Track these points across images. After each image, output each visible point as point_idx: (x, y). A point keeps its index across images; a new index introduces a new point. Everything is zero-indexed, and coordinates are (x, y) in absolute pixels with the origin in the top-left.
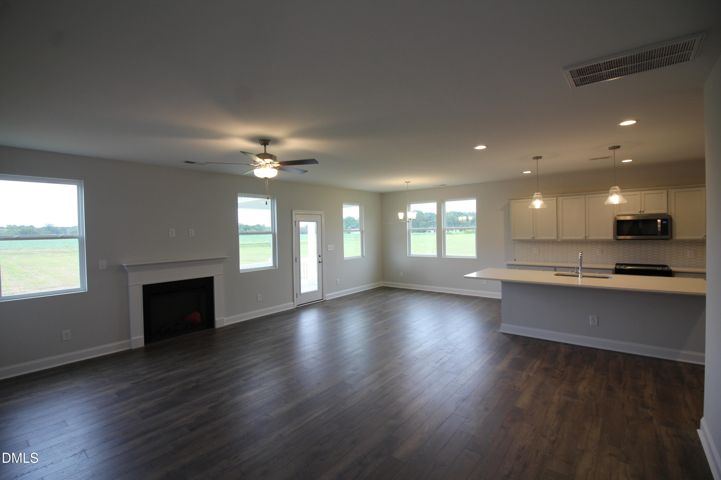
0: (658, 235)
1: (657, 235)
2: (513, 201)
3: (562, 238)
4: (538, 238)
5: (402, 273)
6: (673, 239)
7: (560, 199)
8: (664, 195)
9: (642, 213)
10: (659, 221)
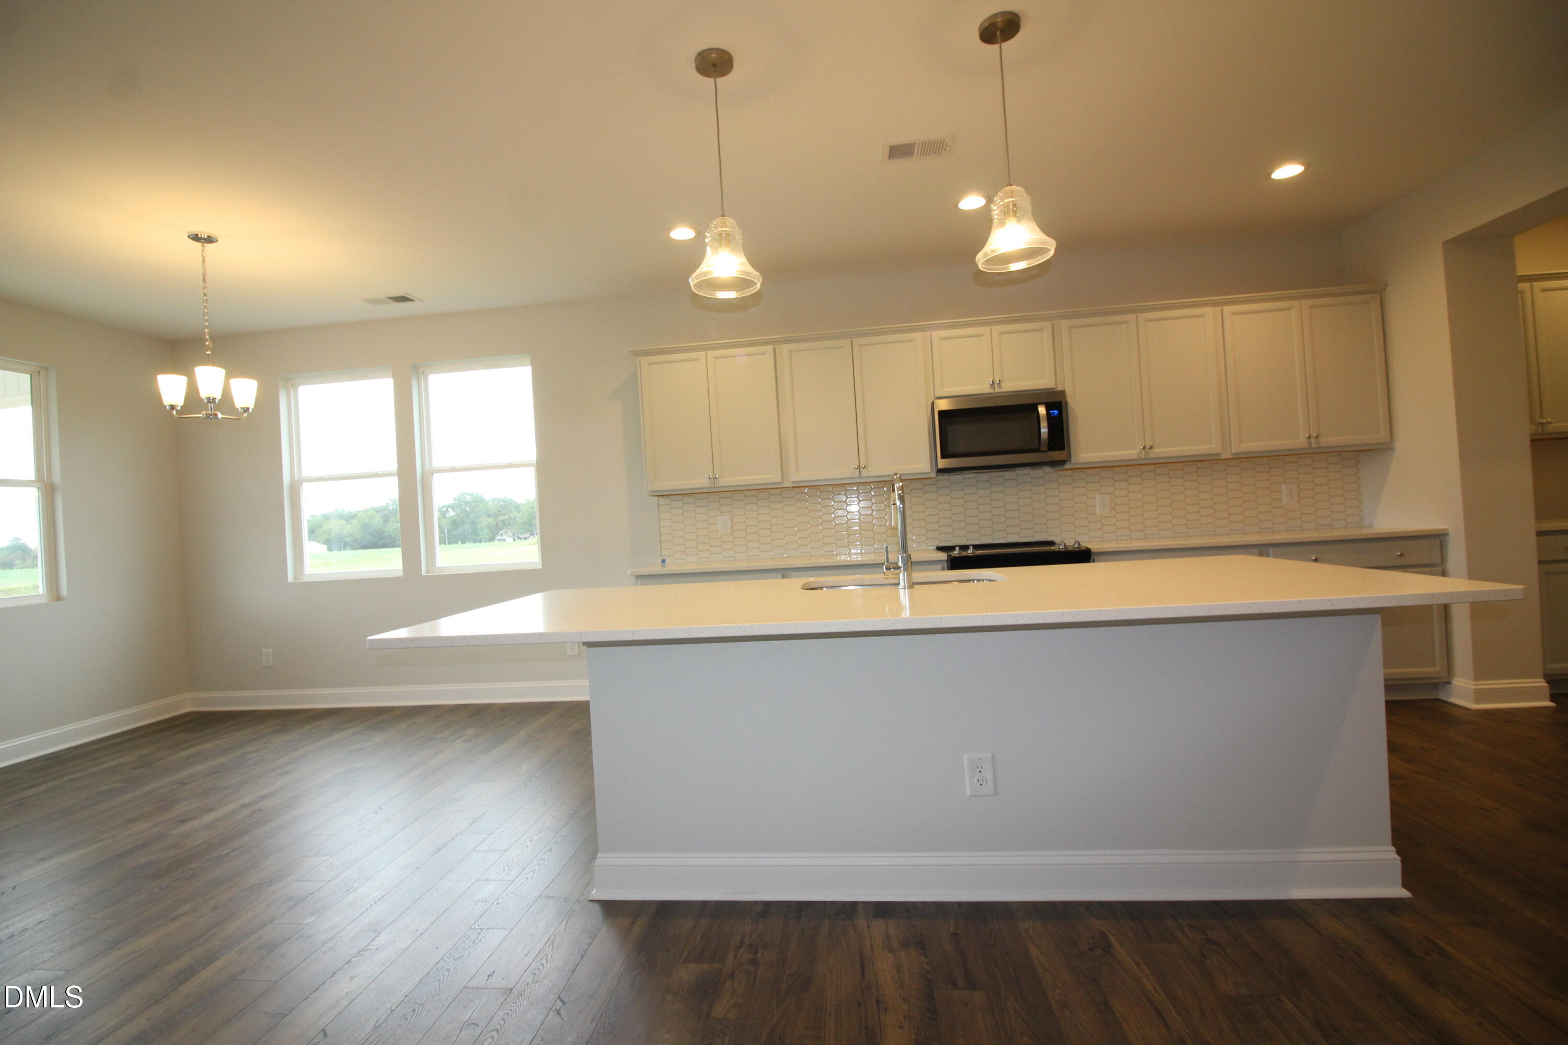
0: (1042, 449)
1: (1037, 450)
2: (645, 360)
3: (795, 477)
4: (726, 481)
5: (270, 650)
6: (1073, 460)
7: (785, 349)
8: (1046, 334)
9: (997, 390)
10: (1042, 410)
